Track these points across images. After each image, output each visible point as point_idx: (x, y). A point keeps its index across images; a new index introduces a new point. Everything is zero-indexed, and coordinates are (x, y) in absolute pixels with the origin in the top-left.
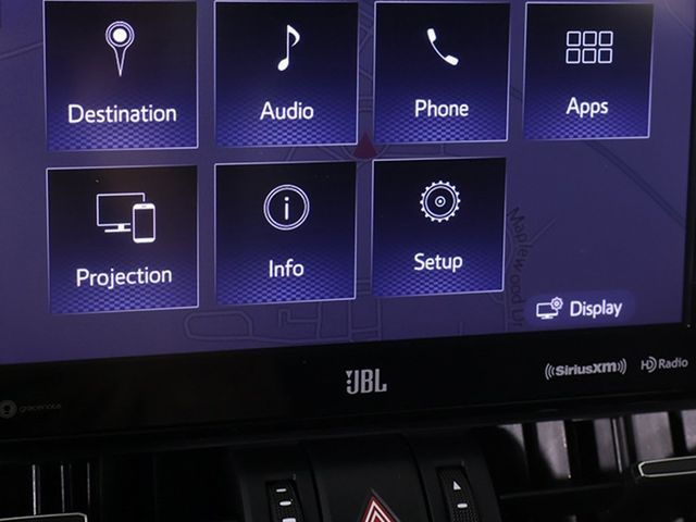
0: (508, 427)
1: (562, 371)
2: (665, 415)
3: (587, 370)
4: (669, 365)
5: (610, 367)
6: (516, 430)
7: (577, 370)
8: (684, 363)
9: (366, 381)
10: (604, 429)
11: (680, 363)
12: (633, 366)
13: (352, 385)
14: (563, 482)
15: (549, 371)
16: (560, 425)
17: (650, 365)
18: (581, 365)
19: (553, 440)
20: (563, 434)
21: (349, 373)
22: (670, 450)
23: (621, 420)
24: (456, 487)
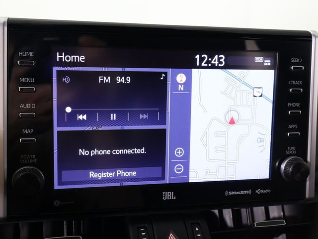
0: (214, 211)
1: (231, 193)
2: (263, 208)
3: (239, 193)
4: (265, 191)
5: (246, 192)
6: (216, 212)
7: (235, 193)
8: (269, 191)
9: (169, 196)
10: (244, 212)
11: (268, 191)
12: (253, 192)
13: (165, 197)
14: (231, 228)
15: (227, 193)
16: (230, 210)
17: (259, 191)
18: (237, 191)
19: (228, 215)
20: (231, 213)
21: (164, 193)
22: (265, 218)
23: (249, 209)
24: (197, 229)
